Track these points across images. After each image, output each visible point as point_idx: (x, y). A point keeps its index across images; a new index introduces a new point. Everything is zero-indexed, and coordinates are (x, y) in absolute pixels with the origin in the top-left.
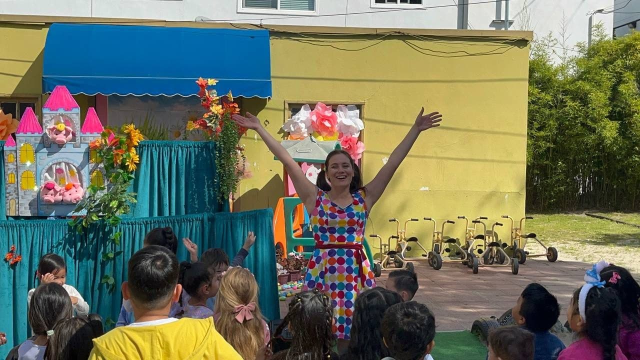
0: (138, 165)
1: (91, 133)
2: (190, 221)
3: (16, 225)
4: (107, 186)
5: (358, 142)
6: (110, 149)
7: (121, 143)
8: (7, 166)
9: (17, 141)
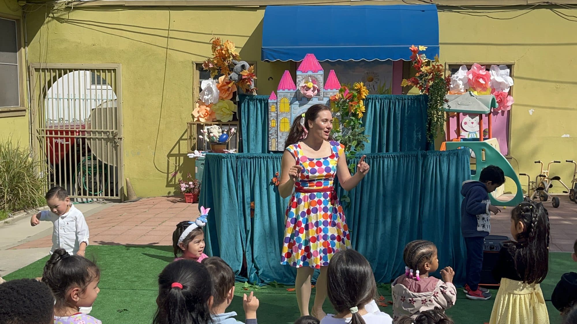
0: (365, 114)
1: (331, 90)
2: (407, 156)
3: (279, 157)
4: (342, 129)
5: (508, 96)
6: (345, 102)
7: (354, 96)
8: (270, 114)
9: (278, 96)
